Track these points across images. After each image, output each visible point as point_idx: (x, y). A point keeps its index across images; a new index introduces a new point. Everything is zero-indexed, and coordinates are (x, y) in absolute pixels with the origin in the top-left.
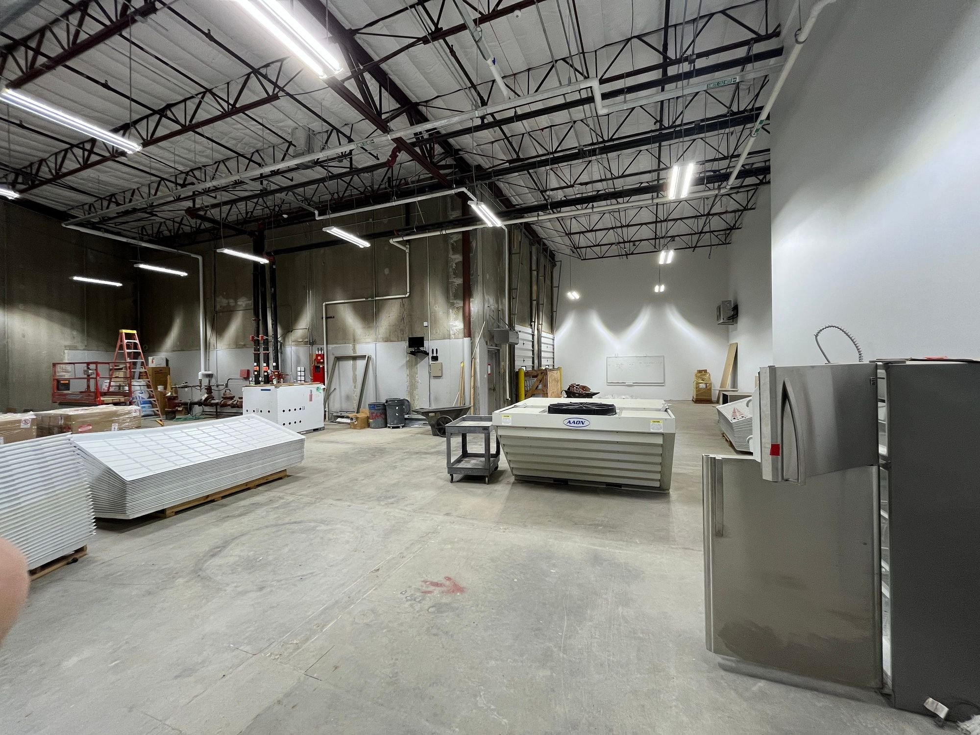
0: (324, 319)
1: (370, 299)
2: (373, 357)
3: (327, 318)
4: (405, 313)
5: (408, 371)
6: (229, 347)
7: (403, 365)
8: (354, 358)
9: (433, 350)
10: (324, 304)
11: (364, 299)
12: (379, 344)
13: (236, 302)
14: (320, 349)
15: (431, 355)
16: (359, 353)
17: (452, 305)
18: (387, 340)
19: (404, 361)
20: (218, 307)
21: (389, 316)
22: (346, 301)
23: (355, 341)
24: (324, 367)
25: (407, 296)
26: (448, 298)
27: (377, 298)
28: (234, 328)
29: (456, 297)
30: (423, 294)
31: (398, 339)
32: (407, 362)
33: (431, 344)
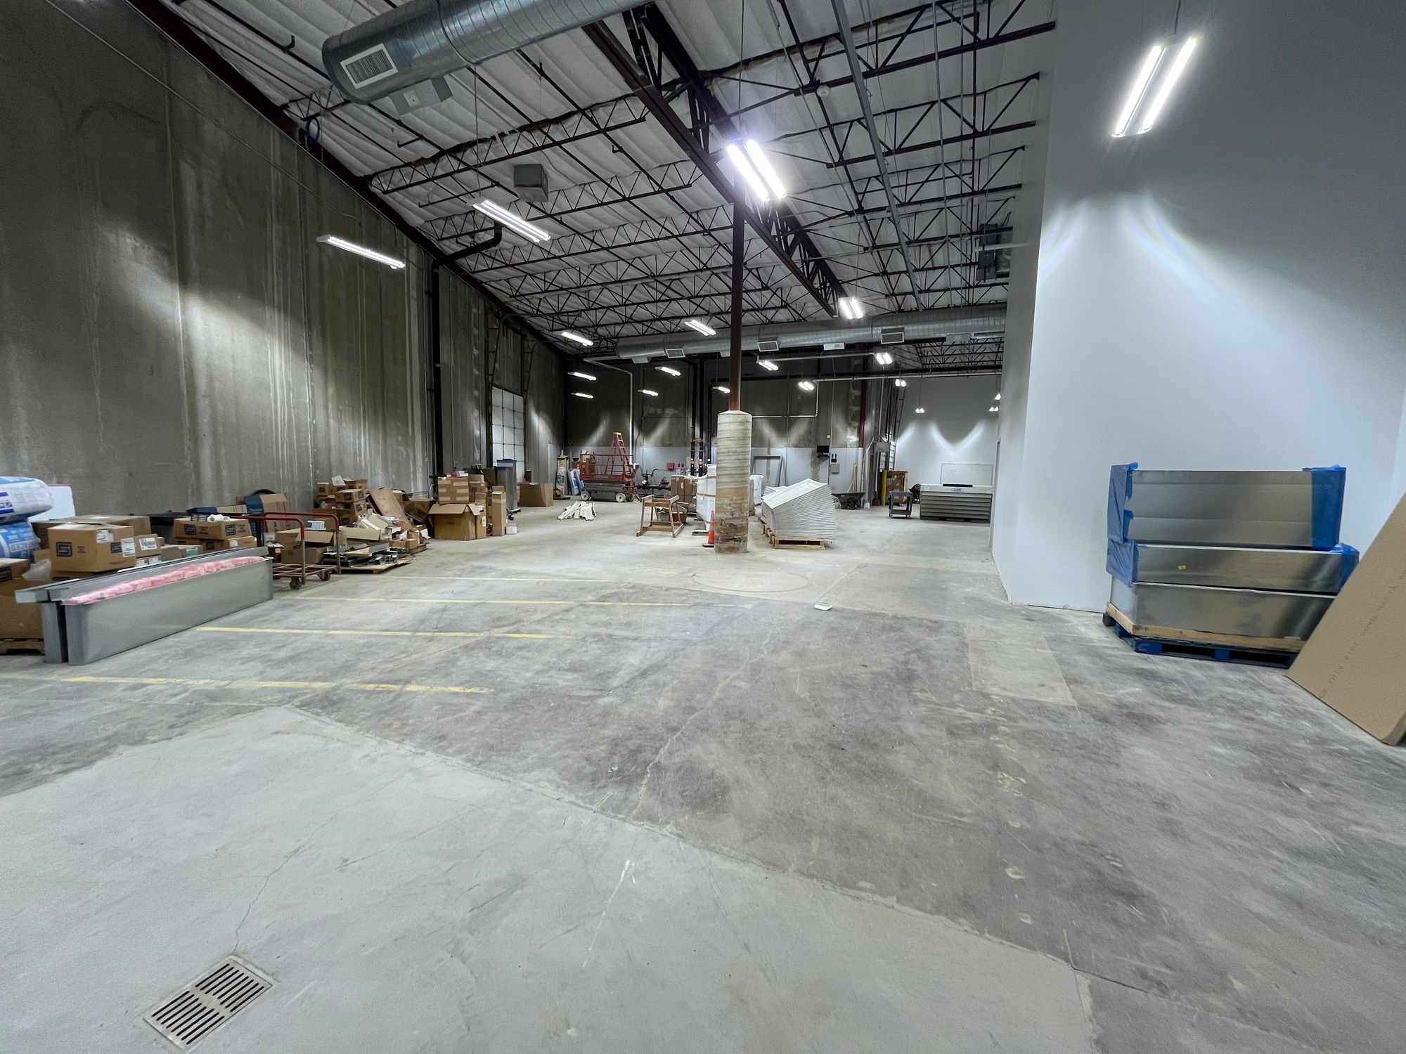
1: (784, 418)
2: (785, 457)
4: (812, 428)
5: (812, 469)
6: (656, 445)
7: (808, 464)
8: (769, 458)
9: (833, 455)
11: (780, 418)
12: (789, 449)
13: (663, 411)
15: (832, 458)
16: (772, 454)
17: (850, 425)
18: (796, 446)
19: (810, 461)
20: (645, 414)
21: (799, 430)
22: (764, 417)
23: (770, 445)
25: (815, 416)
26: (846, 419)
27: (791, 417)
28: (660, 431)
29: (853, 419)
30: (828, 415)
31: (806, 446)
32: (812, 462)
33: (832, 451)
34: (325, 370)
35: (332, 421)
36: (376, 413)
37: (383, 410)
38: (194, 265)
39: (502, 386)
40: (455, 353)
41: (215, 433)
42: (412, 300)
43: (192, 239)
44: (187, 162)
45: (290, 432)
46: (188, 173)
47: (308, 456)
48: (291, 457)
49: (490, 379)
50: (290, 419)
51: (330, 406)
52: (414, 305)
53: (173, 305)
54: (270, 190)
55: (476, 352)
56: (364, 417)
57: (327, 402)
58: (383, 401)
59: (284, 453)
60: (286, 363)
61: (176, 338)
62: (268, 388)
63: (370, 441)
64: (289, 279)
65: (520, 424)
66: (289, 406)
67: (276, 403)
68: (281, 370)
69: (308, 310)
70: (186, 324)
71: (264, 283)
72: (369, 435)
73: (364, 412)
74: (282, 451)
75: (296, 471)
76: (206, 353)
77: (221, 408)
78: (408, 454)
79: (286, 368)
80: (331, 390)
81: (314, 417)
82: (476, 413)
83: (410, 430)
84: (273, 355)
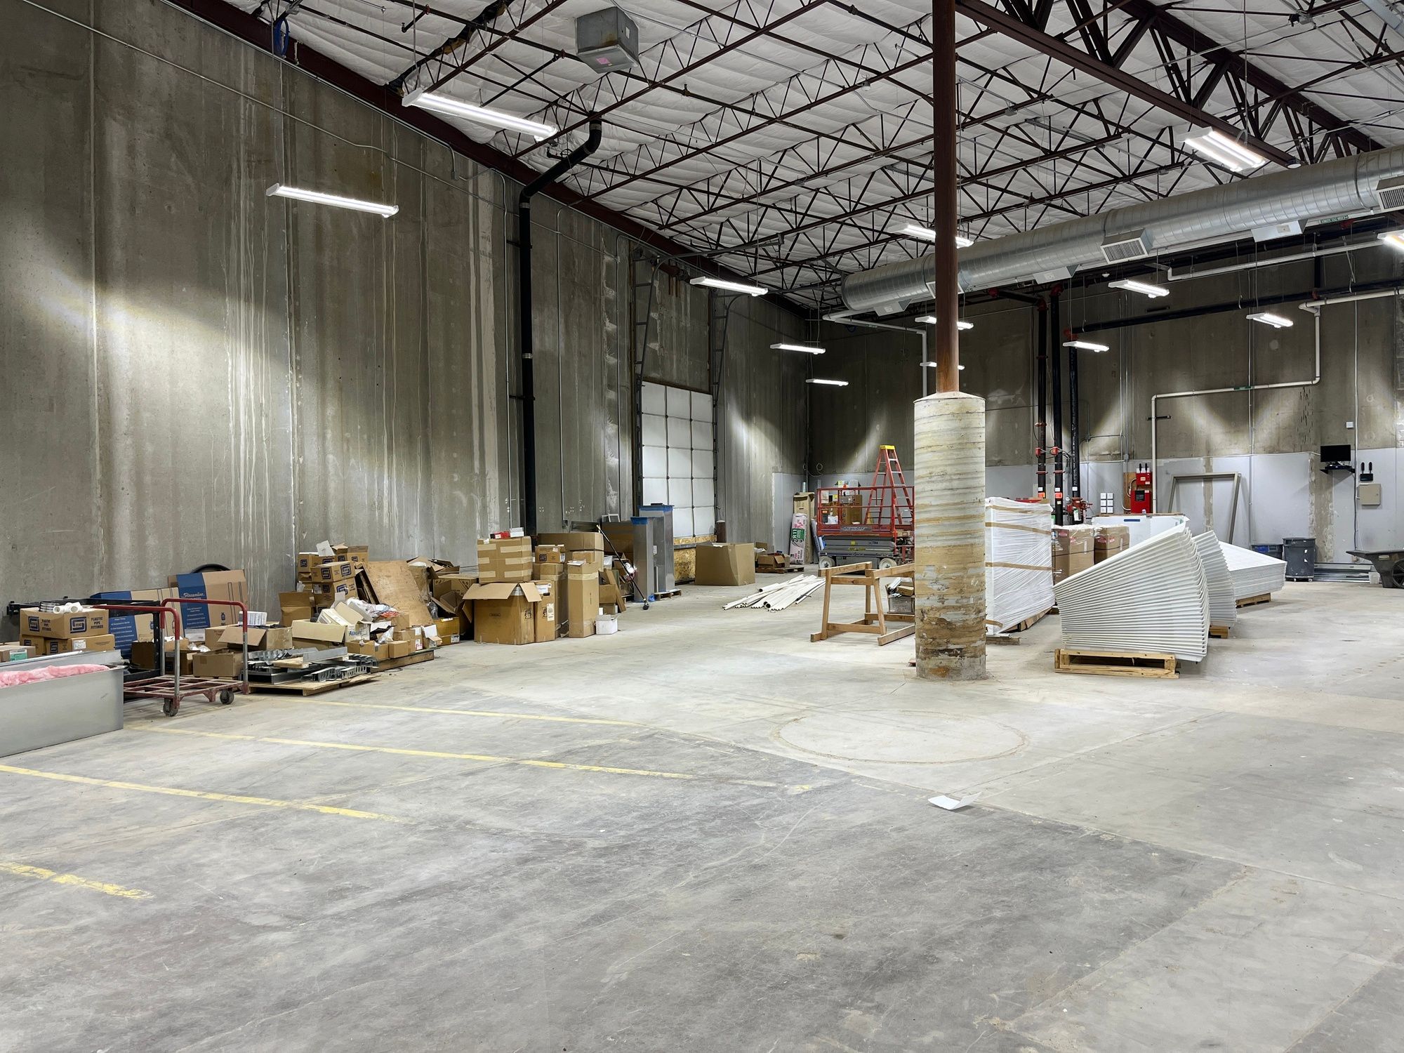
0: (1153, 420)
1: (1241, 389)
2: (1245, 475)
3: (1157, 418)
4: (1309, 408)
5: (1313, 498)
7: (1303, 489)
8: (1208, 479)
9: (1363, 464)
10: (1155, 397)
11: (1233, 389)
12: (1255, 458)
14: (1143, 465)
15: (1359, 472)
16: (1216, 470)
17: (1400, 395)
18: (1272, 450)
21: (1277, 415)
22: (1195, 393)
23: (1209, 452)
24: (1151, 494)
25: (1314, 382)
26: (1392, 384)
27: (1256, 387)
30: (1345, 378)
31: (1295, 449)
32: (1312, 483)
33: (1360, 456)
34: (322, 380)
35: (331, 457)
36: (410, 439)
37: (426, 436)
38: (118, 255)
39: (667, 378)
40: (568, 332)
41: (139, 484)
42: (483, 258)
43: (118, 220)
44: (115, 120)
45: (259, 478)
46: (116, 133)
47: (289, 513)
48: (260, 516)
49: (638, 369)
50: (260, 459)
51: (329, 436)
52: (486, 266)
53: (86, 312)
54: (238, 130)
55: (610, 327)
56: (390, 448)
57: (324, 428)
58: (425, 420)
59: (248, 508)
60: (256, 375)
61: (88, 358)
62: (226, 414)
63: (399, 485)
64: (265, 254)
65: (704, 442)
66: (259, 440)
67: (237, 435)
68: (247, 386)
69: (295, 294)
70: (103, 336)
71: (224, 265)
72: (398, 476)
73: (390, 439)
74: (246, 504)
75: (267, 535)
76: (130, 373)
77: (149, 448)
78: (471, 503)
79: (256, 384)
80: (331, 411)
81: (301, 452)
82: (611, 429)
83: (477, 464)
84: (235, 367)
